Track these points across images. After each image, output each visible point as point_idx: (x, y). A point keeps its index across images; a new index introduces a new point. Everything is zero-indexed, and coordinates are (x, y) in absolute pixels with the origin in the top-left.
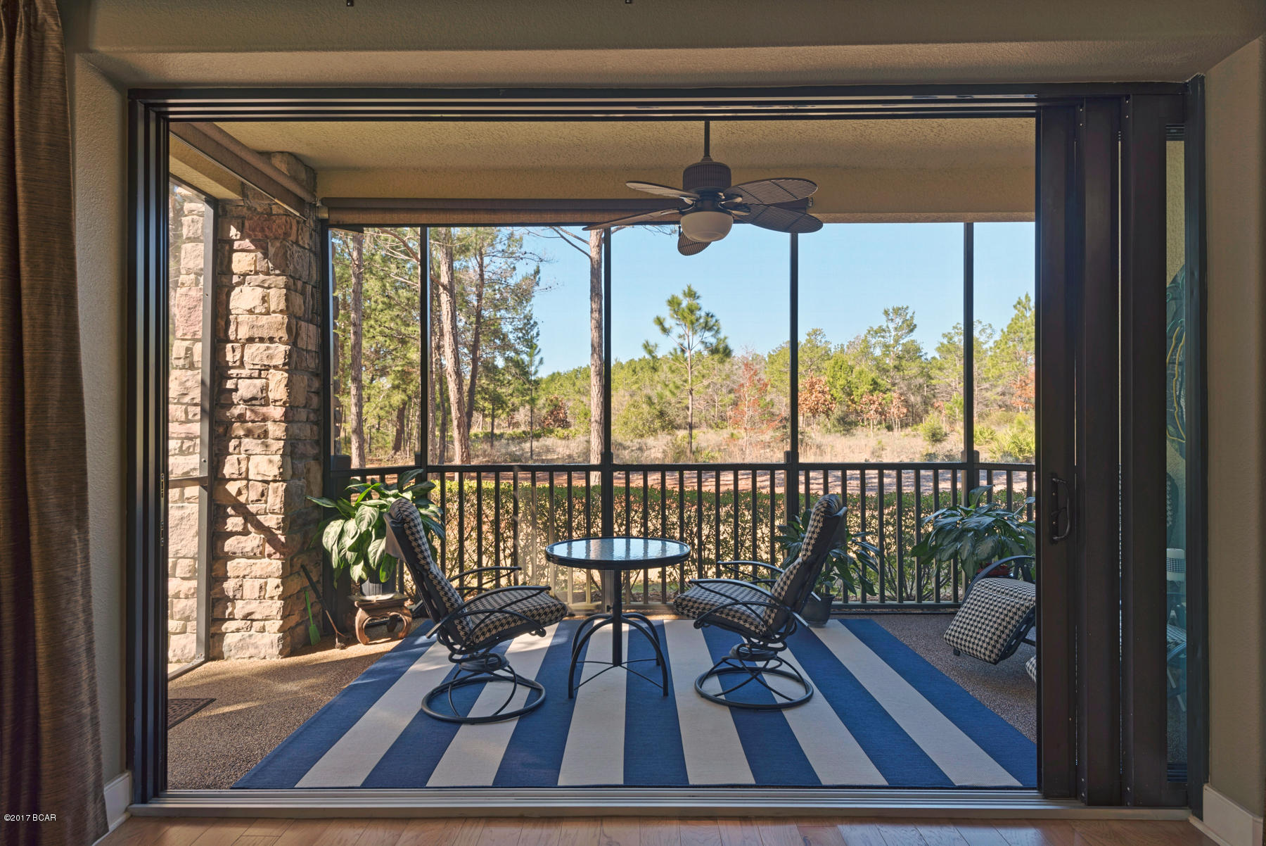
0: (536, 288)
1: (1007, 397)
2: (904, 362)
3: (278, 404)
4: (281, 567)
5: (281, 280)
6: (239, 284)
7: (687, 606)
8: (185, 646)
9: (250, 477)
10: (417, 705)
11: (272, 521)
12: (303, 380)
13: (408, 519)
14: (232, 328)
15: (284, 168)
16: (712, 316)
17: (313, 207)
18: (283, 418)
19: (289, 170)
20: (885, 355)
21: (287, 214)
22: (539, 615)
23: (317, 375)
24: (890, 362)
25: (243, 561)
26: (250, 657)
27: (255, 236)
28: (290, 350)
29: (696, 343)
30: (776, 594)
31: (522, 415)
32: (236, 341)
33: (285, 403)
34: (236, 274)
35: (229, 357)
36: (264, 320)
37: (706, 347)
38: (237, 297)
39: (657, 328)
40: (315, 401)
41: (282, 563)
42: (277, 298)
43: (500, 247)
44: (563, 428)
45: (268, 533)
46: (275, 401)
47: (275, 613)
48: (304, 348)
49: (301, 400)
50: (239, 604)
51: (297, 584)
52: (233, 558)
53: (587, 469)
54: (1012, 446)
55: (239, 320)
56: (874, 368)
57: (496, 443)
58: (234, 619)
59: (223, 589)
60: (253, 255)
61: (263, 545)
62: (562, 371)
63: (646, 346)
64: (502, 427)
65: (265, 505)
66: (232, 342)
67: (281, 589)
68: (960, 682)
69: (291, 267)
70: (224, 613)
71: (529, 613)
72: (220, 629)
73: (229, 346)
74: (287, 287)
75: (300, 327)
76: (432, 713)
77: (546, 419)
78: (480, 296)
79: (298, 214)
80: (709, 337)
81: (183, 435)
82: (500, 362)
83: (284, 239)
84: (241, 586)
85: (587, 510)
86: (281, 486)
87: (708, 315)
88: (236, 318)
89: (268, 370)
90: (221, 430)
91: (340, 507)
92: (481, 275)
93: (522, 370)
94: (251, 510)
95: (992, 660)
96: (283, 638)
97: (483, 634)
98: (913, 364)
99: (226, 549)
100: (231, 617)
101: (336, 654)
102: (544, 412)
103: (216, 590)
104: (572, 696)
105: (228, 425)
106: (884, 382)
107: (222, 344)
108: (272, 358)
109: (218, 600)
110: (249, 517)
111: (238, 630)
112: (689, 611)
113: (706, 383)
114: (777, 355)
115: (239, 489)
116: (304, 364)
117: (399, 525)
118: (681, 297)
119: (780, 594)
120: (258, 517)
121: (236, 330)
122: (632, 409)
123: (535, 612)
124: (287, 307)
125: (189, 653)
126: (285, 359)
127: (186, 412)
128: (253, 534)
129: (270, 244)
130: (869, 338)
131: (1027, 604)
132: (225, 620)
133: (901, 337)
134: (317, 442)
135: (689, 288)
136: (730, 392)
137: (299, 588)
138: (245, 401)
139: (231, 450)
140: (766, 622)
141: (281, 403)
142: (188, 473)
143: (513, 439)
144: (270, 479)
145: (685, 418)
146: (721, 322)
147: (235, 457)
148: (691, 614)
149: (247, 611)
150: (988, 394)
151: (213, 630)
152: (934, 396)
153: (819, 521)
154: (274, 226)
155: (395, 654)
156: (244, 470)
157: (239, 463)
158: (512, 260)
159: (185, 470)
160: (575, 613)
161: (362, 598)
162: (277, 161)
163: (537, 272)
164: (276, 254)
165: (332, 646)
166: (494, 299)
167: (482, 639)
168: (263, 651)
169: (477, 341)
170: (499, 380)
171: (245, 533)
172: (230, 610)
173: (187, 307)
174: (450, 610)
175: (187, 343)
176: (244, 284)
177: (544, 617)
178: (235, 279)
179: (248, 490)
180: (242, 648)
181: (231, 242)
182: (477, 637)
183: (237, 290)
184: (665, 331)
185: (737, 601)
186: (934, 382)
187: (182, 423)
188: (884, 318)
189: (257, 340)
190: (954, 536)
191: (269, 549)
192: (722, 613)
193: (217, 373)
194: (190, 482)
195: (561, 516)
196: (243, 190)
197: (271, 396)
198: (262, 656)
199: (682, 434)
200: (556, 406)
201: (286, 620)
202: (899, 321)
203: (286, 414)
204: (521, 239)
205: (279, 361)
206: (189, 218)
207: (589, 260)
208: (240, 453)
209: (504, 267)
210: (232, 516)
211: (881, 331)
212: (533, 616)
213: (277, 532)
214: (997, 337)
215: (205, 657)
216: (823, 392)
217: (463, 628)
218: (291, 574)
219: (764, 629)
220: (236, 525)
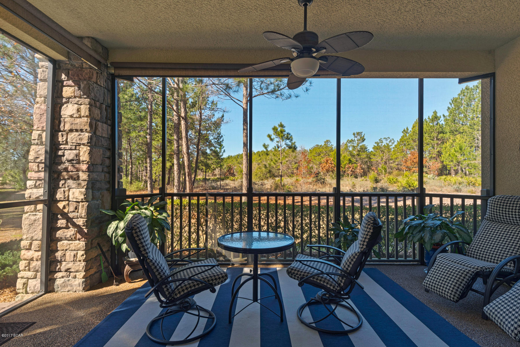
0: (222, 122)
1: (399, 166)
2: (360, 153)
3: (84, 163)
4: (84, 245)
5: (87, 101)
6: (66, 103)
7: (294, 273)
8: (35, 285)
9: (70, 199)
10: (144, 329)
11: (80, 222)
12: (99, 152)
13: (135, 228)
14: (62, 125)
15: (89, 45)
16: (290, 134)
17: (107, 67)
18: (87, 170)
19: (92, 46)
20: (354, 150)
21: (91, 68)
22: (212, 280)
23: (109, 149)
24: (355, 153)
25: (66, 242)
26: (68, 291)
27: (74, 78)
28: (91, 136)
29: (283, 144)
30: (345, 269)
31: (217, 171)
32: (64, 131)
33: (88, 162)
34: (64, 98)
35: (60, 139)
36: (78, 120)
37: (287, 146)
38: (65, 109)
39: (268, 139)
40: (107, 162)
41: (85, 243)
42: (85, 110)
43: (208, 106)
44: (233, 176)
45: (79, 228)
46: (83, 161)
47: (81, 269)
48: (101, 135)
49: (99, 161)
50: (64, 263)
51: (95, 253)
52: (61, 240)
53: (241, 195)
54: (406, 184)
55: (65, 121)
56: (349, 155)
57: (207, 182)
58: (61, 271)
59: (55, 256)
60: (73, 88)
61: (76, 234)
62: (232, 155)
63: (264, 146)
64: (210, 176)
65: (77, 214)
66: (62, 131)
67: (85, 256)
68: (436, 310)
69: (93, 94)
70: (56, 268)
71: (206, 279)
72: (54, 277)
73: (60, 133)
74: (90, 104)
75: (98, 125)
76: (150, 336)
77: (226, 173)
78: (200, 125)
79: (97, 69)
80: (288, 142)
81: (36, 178)
82: (208, 151)
83: (89, 80)
84: (64, 255)
85: (241, 213)
86: (86, 204)
87: (288, 134)
88: (64, 120)
89: (80, 146)
90: (56, 176)
91: (118, 214)
92: (201, 116)
93: (216, 154)
94: (70, 216)
95: (455, 300)
96: (85, 281)
97: (179, 293)
98: (364, 154)
99: (57, 236)
100: (59, 270)
101: (113, 289)
102: (225, 170)
103: (52, 257)
104: (231, 322)
105: (59, 173)
106: (354, 160)
107: (57, 133)
108: (82, 140)
109: (53, 261)
110: (69, 220)
111: (63, 277)
112: (295, 276)
113: (287, 159)
114: (313, 150)
115: (64, 205)
116: (100, 144)
117: (130, 231)
118: (278, 127)
119: (347, 269)
120: (74, 220)
121: (64, 126)
122: (259, 170)
123: (210, 278)
124: (90, 114)
125: (37, 289)
126: (88, 140)
127: (38, 166)
128: (71, 228)
129: (81, 82)
130: (348, 144)
131: (473, 270)
132: (56, 272)
133: (359, 143)
134: (109, 182)
135: (281, 123)
136: (295, 163)
137: (96, 255)
138: (68, 161)
139: (60, 186)
140: (339, 284)
141: (86, 162)
142: (38, 197)
143: (214, 181)
144: (80, 200)
145: (279, 173)
146: (293, 136)
147: (62, 189)
148: (296, 278)
149: (67, 267)
150: (392, 165)
151: (50, 277)
152: (372, 166)
153: (370, 229)
154: (84, 74)
155: (142, 290)
156: (67, 195)
157: (64, 192)
158: (213, 111)
159: (37, 196)
160: (235, 263)
161: (128, 259)
162: (86, 42)
163: (223, 116)
164: (84, 88)
165: (112, 284)
166: (206, 126)
167: (178, 296)
168: (75, 288)
169: (199, 142)
170: (208, 158)
171: (67, 228)
172: (59, 267)
173: (40, 114)
174: (160, 279)
175: (39, 132)
176: (69, 102)
177: (215, 281)
178: (64, 100)
179: (69, 206)
180: (64, 287)
181: (62, 82)
182: (176, 295)
183: (65, 105)
184: (272, 140)
185: (322, 272)
186: (372, 160)
187: (36, 172)
188: (353, 136)
189: (74, 131)
190: (418, 229)
191: (79, 236)
192: (314, 278)
193: (54, 147)
194: (40, 202)
195: (228, 216)
196: (68, 57)
197: (81, 158)
198: (74, 290)
199: (277, 179)
200: (230, 168)
201: (88, 272)
202: (359, 137)
203: (88, 168)
204: (217, 103)
205: (85, 141)
206: (41, 69)
207: (243, 109)
208: (65, 187)
209: (210, 114)
210: (60, 219)
211: (352, 141)
212: (209, 281)
213: (83, 227)
214: (396, 143)
215: (45, 291)
216: (331, 164)
217: (168, 290)
218: (91, 248)
219: (338, 288)
220: (62, 224)
